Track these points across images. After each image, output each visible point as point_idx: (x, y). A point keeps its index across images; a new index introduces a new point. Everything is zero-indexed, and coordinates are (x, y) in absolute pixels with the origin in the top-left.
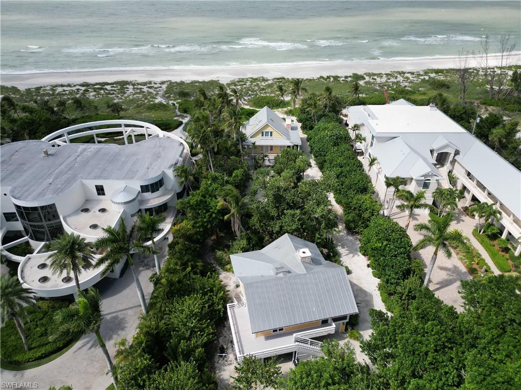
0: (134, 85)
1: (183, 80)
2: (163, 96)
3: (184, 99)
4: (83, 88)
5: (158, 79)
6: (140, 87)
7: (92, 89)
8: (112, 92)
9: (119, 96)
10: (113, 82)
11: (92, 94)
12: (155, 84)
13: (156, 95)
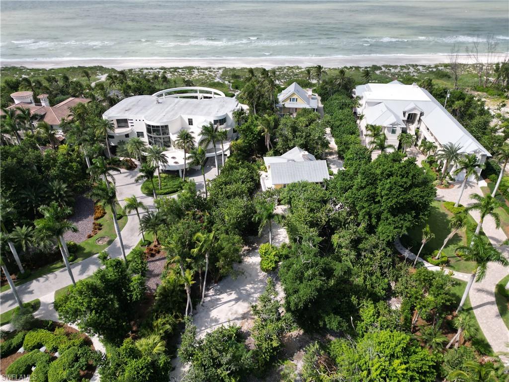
0: (198, 69)
1: (235, 67)
2: (220, 78)
3: (235, 80)
4: (162, 71)
5: (217, 66)
6: (202, 71)
7: (169, 71)
8: (183, 74)
9: (189, 76)
10: (183, 67)
11: (169, 75)
12: (214, 69)
13: (215, 77)
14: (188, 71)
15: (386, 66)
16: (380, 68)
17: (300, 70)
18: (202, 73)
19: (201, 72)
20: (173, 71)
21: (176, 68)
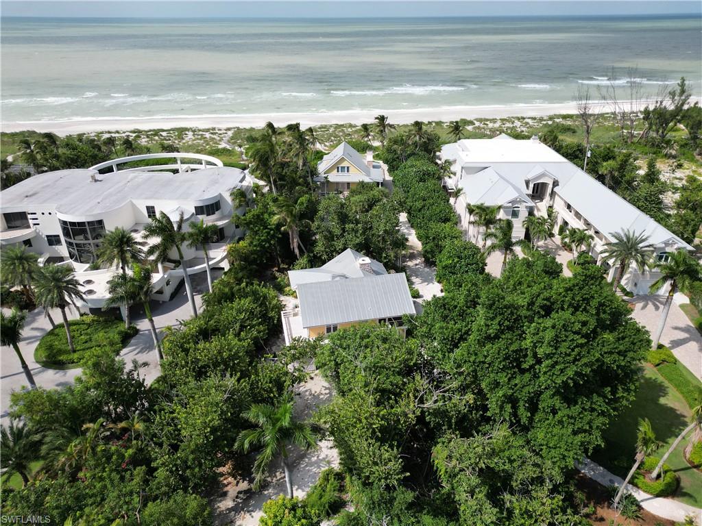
2: (228, 142)
6: (201, 133)
7: (145, 135)
8: (168, 138)
9: (176, 141)
10: (169, 128)
11: (144, 140)
13: (220, 141)
14: (177, 133)
15: (480, 120)
16: (471, 123)
17: (353, 129)
18: (199, 137)
19: (198, 135)
20: (152, 135)
21: (158, 130)
